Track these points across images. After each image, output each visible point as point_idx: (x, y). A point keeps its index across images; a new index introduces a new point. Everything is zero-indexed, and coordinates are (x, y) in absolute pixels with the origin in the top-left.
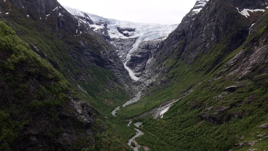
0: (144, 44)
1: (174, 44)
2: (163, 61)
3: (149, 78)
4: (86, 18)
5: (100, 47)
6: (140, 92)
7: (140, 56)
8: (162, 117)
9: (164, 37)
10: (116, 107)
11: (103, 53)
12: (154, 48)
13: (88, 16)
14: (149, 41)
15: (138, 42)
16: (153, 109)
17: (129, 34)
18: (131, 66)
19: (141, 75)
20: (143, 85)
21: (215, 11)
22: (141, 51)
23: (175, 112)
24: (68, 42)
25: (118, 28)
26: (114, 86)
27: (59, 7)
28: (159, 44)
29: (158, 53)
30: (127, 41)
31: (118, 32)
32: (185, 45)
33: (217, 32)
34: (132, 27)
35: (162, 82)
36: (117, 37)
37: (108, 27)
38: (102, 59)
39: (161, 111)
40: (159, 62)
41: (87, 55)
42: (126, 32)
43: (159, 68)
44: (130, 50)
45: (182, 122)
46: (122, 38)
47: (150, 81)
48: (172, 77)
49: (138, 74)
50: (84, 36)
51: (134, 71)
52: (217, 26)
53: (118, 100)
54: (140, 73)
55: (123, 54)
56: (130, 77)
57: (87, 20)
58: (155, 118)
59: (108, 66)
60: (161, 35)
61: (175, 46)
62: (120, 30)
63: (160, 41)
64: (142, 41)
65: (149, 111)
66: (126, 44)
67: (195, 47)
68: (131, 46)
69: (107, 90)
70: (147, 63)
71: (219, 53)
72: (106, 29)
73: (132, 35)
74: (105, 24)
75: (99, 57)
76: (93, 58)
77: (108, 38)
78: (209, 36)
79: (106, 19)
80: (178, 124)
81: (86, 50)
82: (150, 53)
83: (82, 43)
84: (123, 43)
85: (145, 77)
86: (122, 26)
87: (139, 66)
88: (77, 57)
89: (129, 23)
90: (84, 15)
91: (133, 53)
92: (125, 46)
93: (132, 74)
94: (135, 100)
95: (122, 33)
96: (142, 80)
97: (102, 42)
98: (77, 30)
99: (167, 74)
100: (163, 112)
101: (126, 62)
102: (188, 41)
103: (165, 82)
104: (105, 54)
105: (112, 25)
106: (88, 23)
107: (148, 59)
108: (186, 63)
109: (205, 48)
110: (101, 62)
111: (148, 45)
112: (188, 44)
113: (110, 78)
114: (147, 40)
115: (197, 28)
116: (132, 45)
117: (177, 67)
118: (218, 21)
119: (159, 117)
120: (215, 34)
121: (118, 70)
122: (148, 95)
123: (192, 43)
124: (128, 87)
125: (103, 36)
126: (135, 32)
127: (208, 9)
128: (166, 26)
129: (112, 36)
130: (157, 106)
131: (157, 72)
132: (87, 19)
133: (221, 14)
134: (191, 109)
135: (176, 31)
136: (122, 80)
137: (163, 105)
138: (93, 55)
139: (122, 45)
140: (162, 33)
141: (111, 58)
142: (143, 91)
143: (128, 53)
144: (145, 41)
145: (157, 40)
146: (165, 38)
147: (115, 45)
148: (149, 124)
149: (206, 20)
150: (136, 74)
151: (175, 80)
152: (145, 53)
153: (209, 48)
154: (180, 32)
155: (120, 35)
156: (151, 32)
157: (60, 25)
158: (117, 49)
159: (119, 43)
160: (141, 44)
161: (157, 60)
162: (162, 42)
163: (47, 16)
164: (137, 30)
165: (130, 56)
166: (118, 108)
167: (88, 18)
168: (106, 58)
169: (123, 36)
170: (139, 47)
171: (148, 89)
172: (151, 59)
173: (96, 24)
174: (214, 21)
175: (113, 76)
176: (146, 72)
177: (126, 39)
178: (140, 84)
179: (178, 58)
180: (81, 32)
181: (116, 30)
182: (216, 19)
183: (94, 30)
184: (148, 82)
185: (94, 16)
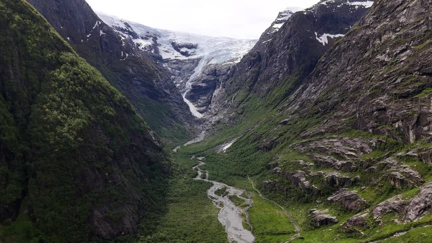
0: (209, 69)
1: (247, 71)
2: (233, 93)
3: (216, 115)
4: (127, 30)
5: (152, 75)
6: (203, 132)
7: (204, 85)
8: (225, 152)
9: (237, 59)
10: (176, 146)
11: (157, 82)
12: (223, 75)
13: (130, 27)
14: (217, 64)
15: (202, 64)
16: (216, 145)
17: (189, 53)
18: (192, 98)
19: (206, 111)
20: (207, 123)
21: (290, 37)
22: (205, 78)
23: (237, 147)
24: (115, 69)
25: (173, 44)
26: (172, 123)
27: (98, 23)
28: (229, 69)
29: (228, 82)
30: (186, 63)
31: (173, 49)
32: (258, 73)
33: (290, 62)
34: (194, 43)
35: (230, 119)
36: (173, 58)
37: (158, 41)
38: (155, 90)
39: (224, 146)
40: (229, 94)
41: (137, 85)
42: (184, 50)
43: (228, 101)
44: (190, 76)
45: (242, 153)
46: (179, 58)
47: (216, 118)
48: (242, 113)
49: (202, 109)
50: (132, 60)
51: (196, 105)
52: (290, 55)
53: (177, 139)
54: (204, 108)
55: (181, 81)
56: (191, 113)
57: (130, 33)
58: (219, 152)
59: (162, 99)
60: (233, 55)
61: (248, 74)
62: (177, 47)
63: (231, 64)
64: (207, 63)
65: (212, 147)
66: (184, 67)
67: (268, 78)
68: (191, 71)
69: (164, 128)
70: (214, 94)
71: (290, 86)
72: (155, 46)
73: (194, 53)
74: (154, 38)
75: (151, 87)
76: (143, 89)
77: (160, 58)
78: (283, 65)
79: (155, 30)
80: (237, 155)
81: (135, 78)
82: (218, 81)
83: (131, 70)
84: (180, 66)
85: (211, 113)
86: (179, 41)
87: (203, 99)
88: (125, 88)
89: (189, 36)
90: (124, 25)
91: (195, 81)
92: (184, 70)
93: (193, 109)
94: (198, 140)
95: (178, 51)
96: (207, 117)
97: (154, 66)
98: (122, 52)
99: (236, 110)
100: (226, 148)
101: (186, 93)
102: (262, 69)
103: (234, 119)
104: (158, 83)
105: (164, 39)
106: (131, 37)
107: (215, 89)
108: (258, 97)
109: (278, 79)
110: (154, 94)
111: (215, 70)
112: (262, 73)
113: (167, 114)
114: (213, 62)
115: (271, 55)
116: (194, 68)
117: (248, 100)
118: (292, 48)
119: (222, 152)
120: (288, 64)
121: (176, 104)
122: (214, 134)
123: (266, 72)
124: (188, 125)
125: (153, 56)
126: (197, 50)
127: (283, 33)
128: (240, 41)
129: (165, 56)
130: (222, 143)
131: (225, 106)
132: (129, 31)
133: (295, 41)
134: (252, 142)
135: (251, 54)
136: (181, 116)
137: (227, 142)
138: (144, 84)
139: (179, 69)
140: (234, 53)
141: (166, 88)
142: (207, 130)
143: (187, 80)
144: (211, 64)
145: (228, 63)
146: (239, 61)
147: (169, 69)
148: (212, 157)
149: (280, 46)
150: (198, 109)
151: (244, 117)
152: (211, 81)
153: (281, 79)
154: (254, 57)
155: (176, 53)
156: (220, 51)
157: (104, 47)
158: (173, 75)
159: (175, 66)
160: (205, 68)
161: (226, 91)
162: (234, 67)
163: (88, 36)
164: (200, 46)
165: (190, 84)
166: (179, 147)
167: (130, 29)
168: (160, 89)
169: (181, 55)
170: (203, 73)
171: (214, 127)
172: (218, 90)
173: (142, 38)
174: (288, 48)
175: (169, 112)
176: (213, 107)
177: (185, 60)
178: (204, 121)
179: (250, 90)
180: (127, 55)
181: (169, 47)
182: (290, 46)
183: (140, 48)
184: (215, 119)
185: (138, 26)
